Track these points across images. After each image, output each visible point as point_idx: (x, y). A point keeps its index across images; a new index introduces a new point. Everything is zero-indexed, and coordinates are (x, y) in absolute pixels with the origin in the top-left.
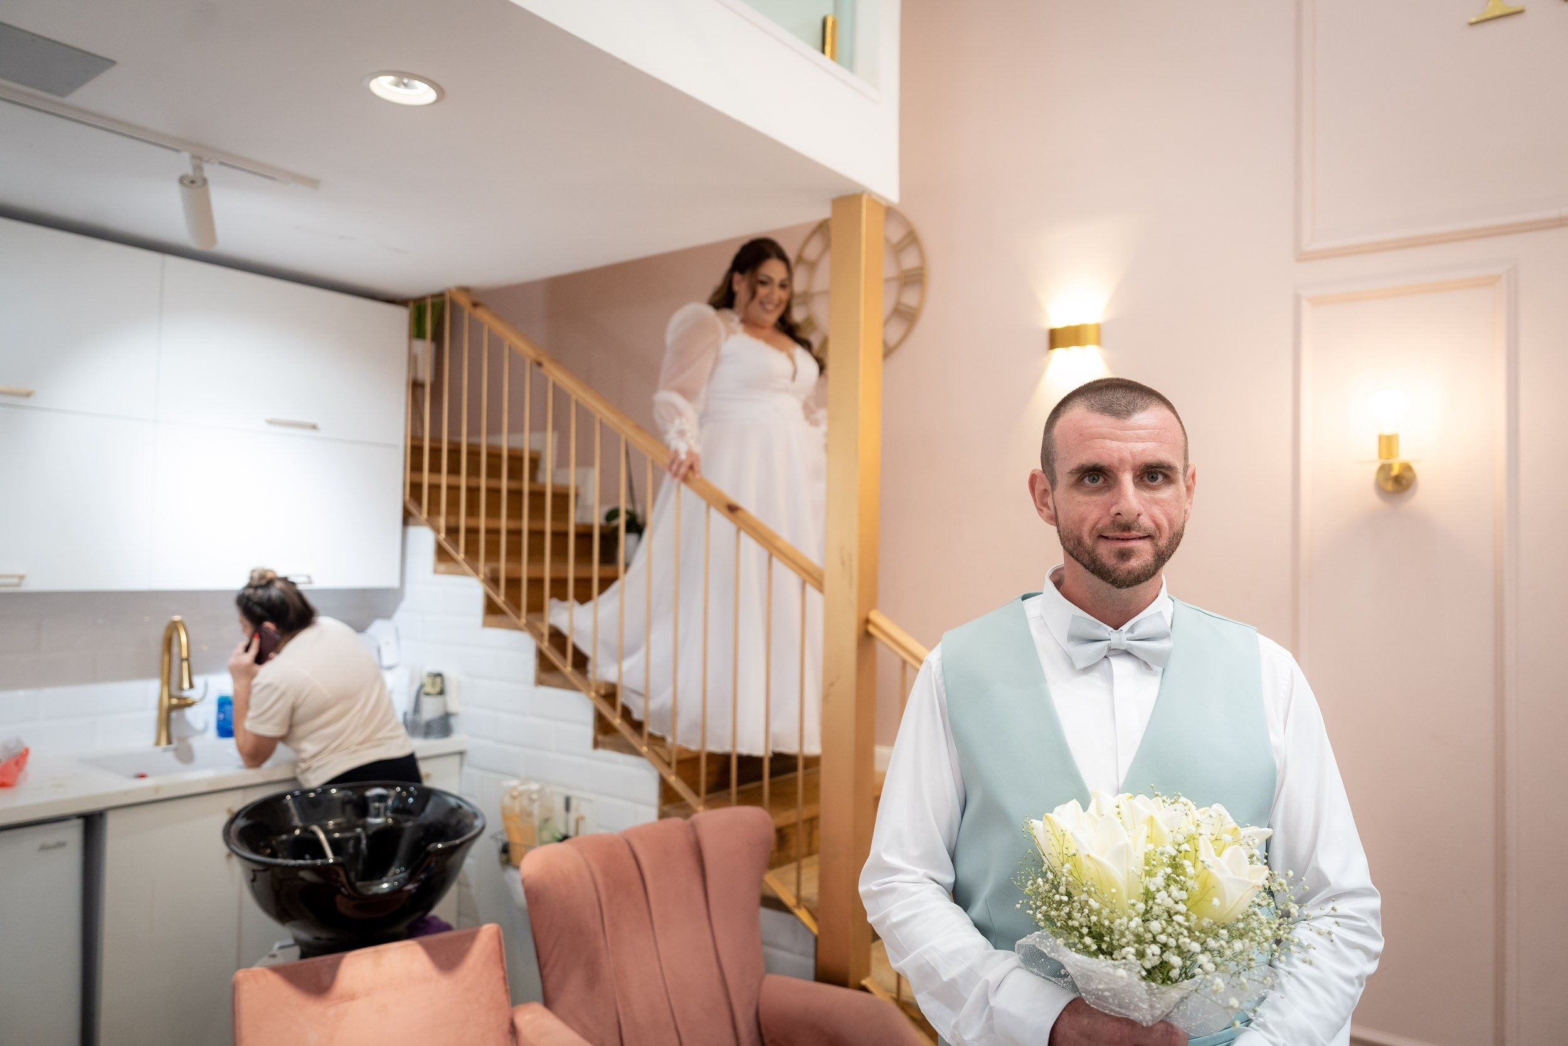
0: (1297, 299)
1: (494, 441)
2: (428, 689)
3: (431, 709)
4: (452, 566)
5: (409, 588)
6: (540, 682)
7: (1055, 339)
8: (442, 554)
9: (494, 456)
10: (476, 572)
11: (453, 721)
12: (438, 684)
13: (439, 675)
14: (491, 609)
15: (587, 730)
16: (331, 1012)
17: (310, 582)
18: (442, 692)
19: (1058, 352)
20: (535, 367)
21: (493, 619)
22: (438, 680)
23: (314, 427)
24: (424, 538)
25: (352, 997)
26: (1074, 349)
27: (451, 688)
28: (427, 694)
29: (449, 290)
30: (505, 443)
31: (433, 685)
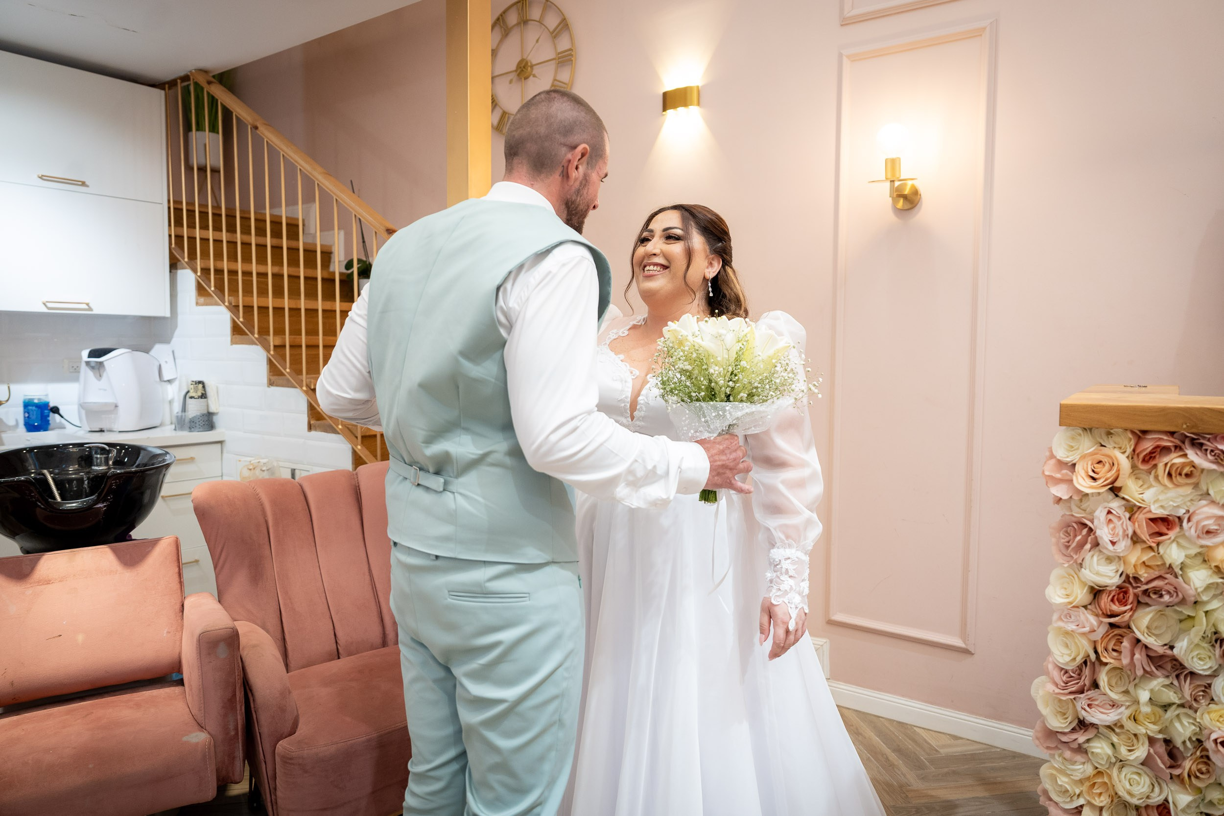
0: (840, 56)
1: (276, 212)
2: (192, 394)
3: (195, 408)
4: (208, 300)
5: (180, 318)
6: (271, 384)
7: (670, 100)
8: (201, 290)
9: (276, 223)
10: (224, 302)
11: (215, 418)
12: (201, 390)
13: (200, 382)
14: (236, 330)
15: (304, 418)
16: (29, 592)
17: (90, 309)
18: (204, 396)
19: (670, 112)
20: (253, 129)
21: (238, 337)
22: (200, 386)
23: (83, 184)
24: (187, 278)
25: (48, 582)
26: (681, 110)
27: (210, 392)
28: (191, 397)
29: (191, 72)
30: (283, 213)
31: (196, 391)
